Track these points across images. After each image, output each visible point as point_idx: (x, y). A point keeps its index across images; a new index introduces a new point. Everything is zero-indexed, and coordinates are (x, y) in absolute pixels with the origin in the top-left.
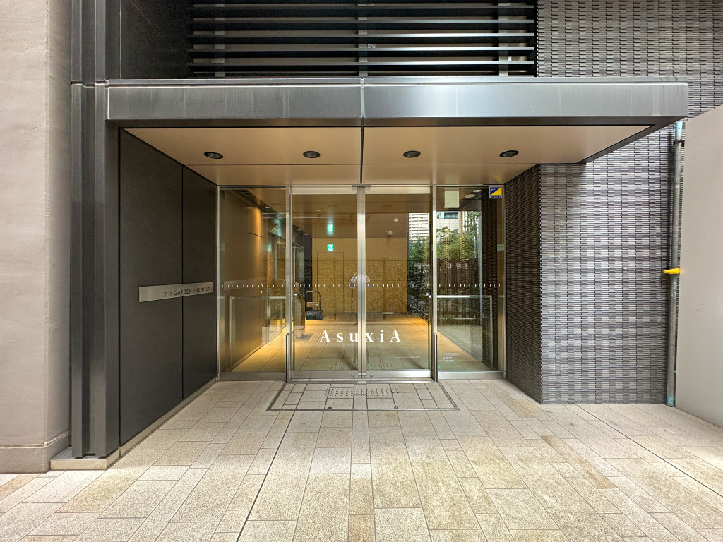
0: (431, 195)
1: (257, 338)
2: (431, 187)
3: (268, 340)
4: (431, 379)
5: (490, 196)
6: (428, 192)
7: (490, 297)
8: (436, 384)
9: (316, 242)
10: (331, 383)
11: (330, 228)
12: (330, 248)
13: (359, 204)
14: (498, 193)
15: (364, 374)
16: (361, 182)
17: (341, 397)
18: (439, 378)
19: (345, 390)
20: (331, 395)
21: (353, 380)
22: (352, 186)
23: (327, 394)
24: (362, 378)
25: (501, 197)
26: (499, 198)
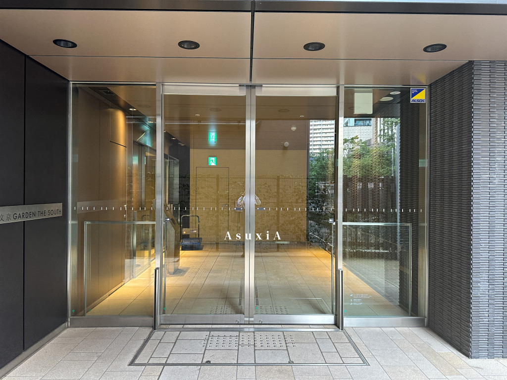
0: (337, 98)
1: (118, 273)
2: (338, 88)
3: (132, 276)
4: (335, 327)
5: (411, 99)
6: (334, 94)
7: (409, 225)
8: (341, 332)
9: (194, 154)
10: (210, 330)
11: (213, 137)
12: (212, 162)
13: (248, 108)
14: (421, 96)
15: (252, 319)
16: (251, 80)
17: (223, 348)
18: (344, 326)
19: (228, 339)
20: (211, 345)
21: (238, 326)
22: (240, 85)
23: (205, 345)
24: (249, 324)
25: (425, 101)
26: (423, 102)
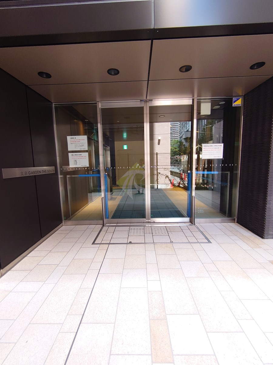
0: (192, 106)
1: (85, 200)
2: (193, 100)
3: (92, 200)
4: (190, 223)
5: (233, 104)
6: (191, 103)
7: (229, 173)
8: (193, 226)
10: (130, 226)
12: (125, 147)
13: (145, 116)
15: (149, 220)
16: (146, 98)
17: (137, 235)
18: (195, 222)
19: (139, 231)
20: (131, 233)
21: (143, 224)
22: (141, 101)
23: (128, 233)
24: (148, 223)
25: (241, 105)
26: (239, 106)
